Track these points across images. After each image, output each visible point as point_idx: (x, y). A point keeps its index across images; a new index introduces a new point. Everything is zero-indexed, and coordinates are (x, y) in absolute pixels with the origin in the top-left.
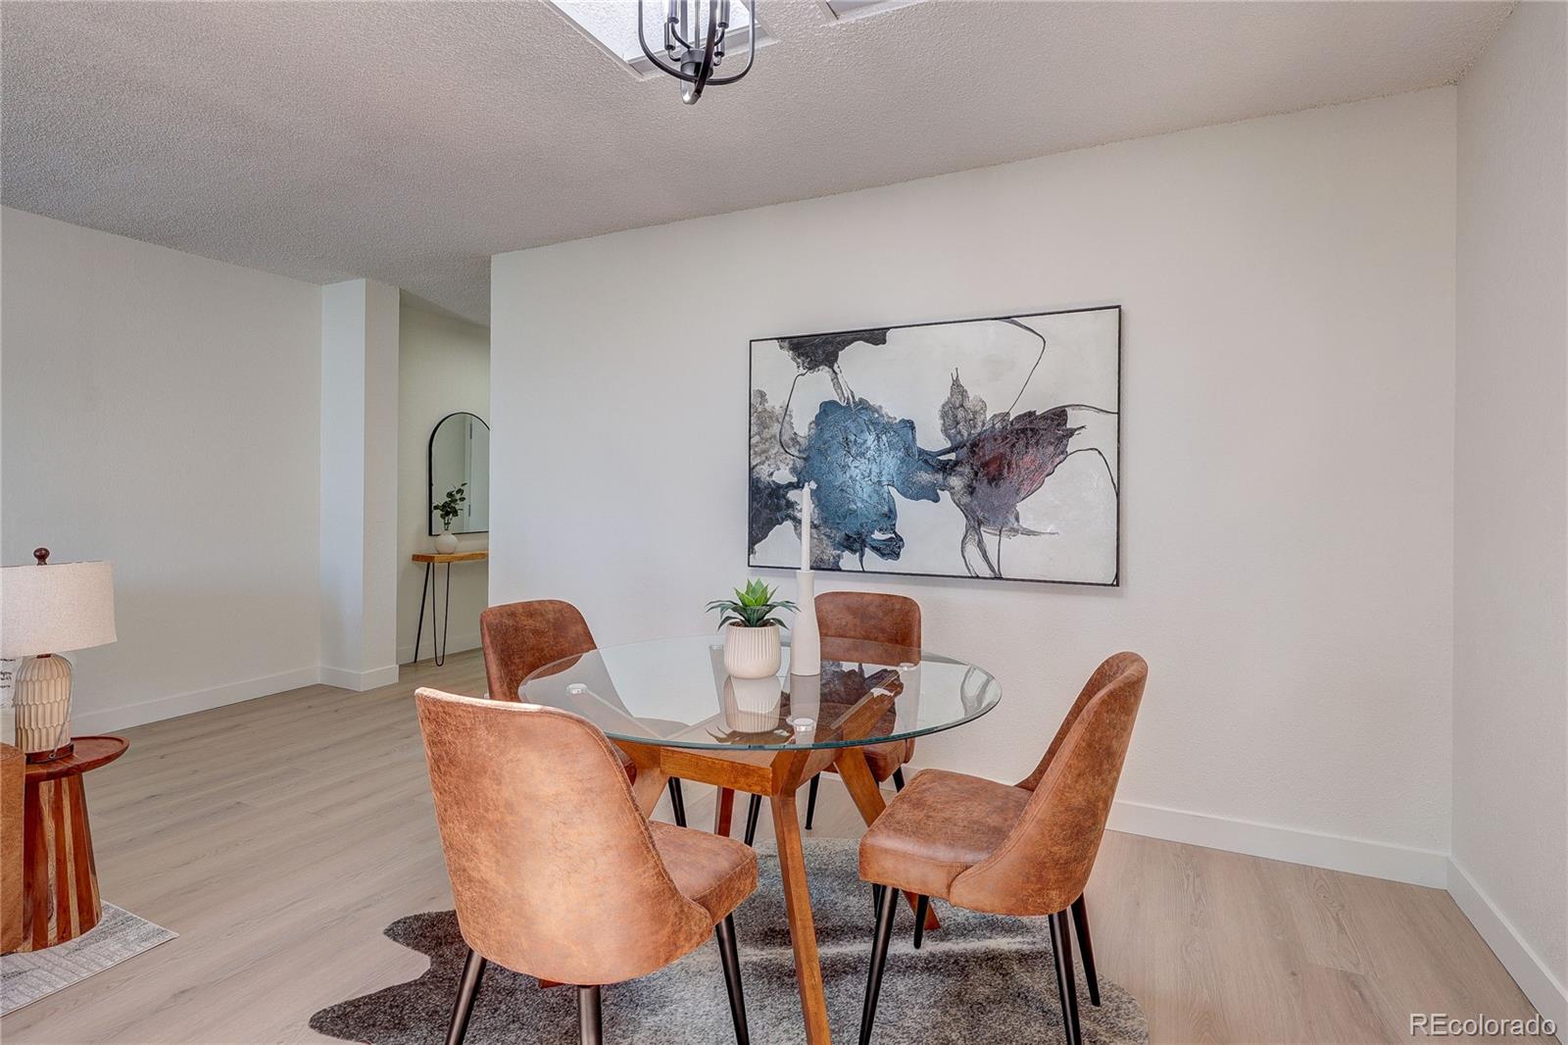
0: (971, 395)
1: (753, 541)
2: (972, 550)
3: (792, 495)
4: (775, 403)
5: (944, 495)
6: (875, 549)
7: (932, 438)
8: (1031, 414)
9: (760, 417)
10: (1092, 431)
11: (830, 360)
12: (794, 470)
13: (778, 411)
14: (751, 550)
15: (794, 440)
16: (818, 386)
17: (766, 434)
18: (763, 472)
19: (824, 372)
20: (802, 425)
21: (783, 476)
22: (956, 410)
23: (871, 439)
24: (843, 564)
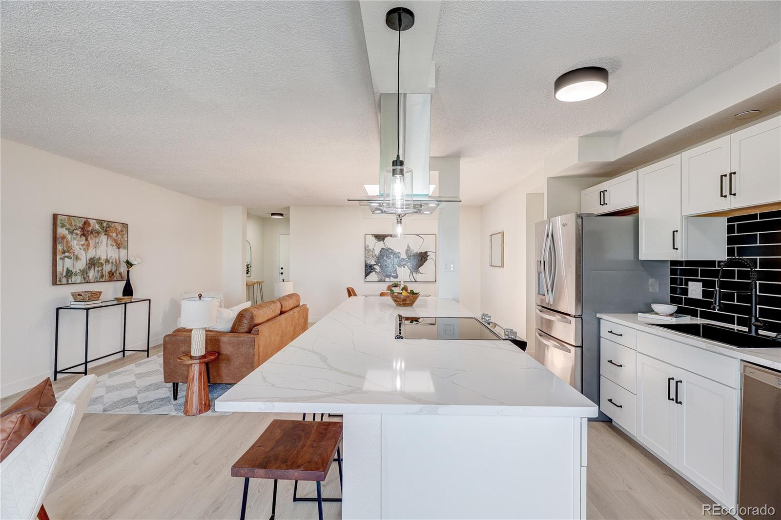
0: (411, 248)
1: (366, 276)
2: (411, 277)
3: (375, 267)
4: (371, 247)
5: (406, 266)
6: (393, 277)
7: (403, 256)
8: (422, 252)
9: (367, 250)
10: (431, 256)
11: (383, 240)
12: (375, 262)
13: (372, 249)
14: (365, 278)
15: (375, 255)
16: (380, 245)
17: (369, 254)
18: (368, 262)
19: (382, 242)
20: (377, 252)
21: (373, 263)
22: (407, 251)
23: (392, 256)
24: (386, 280)
